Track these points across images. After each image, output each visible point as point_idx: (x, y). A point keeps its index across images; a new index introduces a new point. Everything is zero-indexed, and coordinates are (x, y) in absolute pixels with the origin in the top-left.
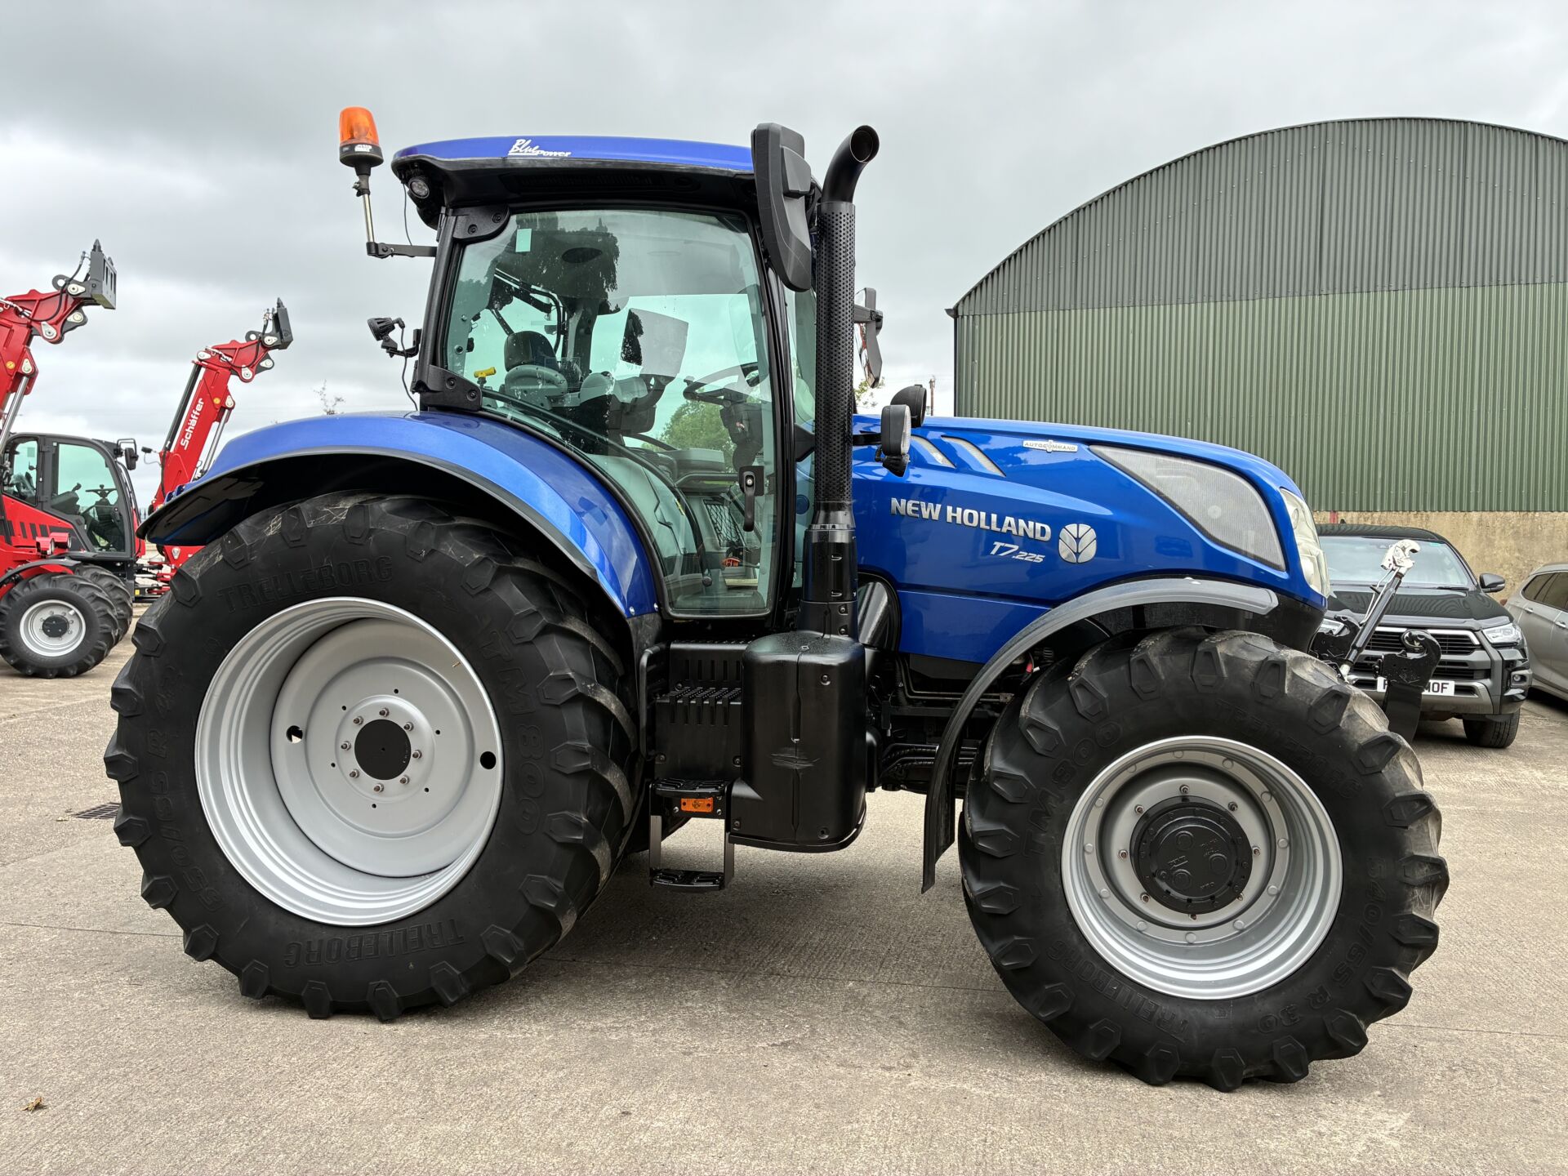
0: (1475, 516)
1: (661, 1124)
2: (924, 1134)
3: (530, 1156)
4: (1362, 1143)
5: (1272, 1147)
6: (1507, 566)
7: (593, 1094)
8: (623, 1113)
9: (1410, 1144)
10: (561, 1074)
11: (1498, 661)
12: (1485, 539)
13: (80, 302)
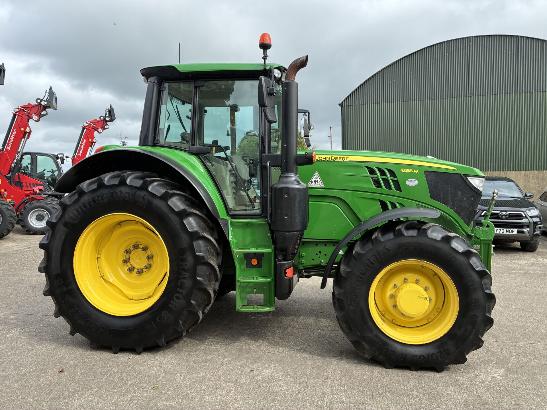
0: (523, 172)
1: (264, 374)
2: (348, 376)
3: (224, 383)
4: (490, 378)
5: (461, 379)
6: (534, 189)
7: (241, 365)
8: (251, 370)
9: (505, 378)
10: (230, 359)
11: (532, 222)
12: (526, 180)
13: (45, 108)
